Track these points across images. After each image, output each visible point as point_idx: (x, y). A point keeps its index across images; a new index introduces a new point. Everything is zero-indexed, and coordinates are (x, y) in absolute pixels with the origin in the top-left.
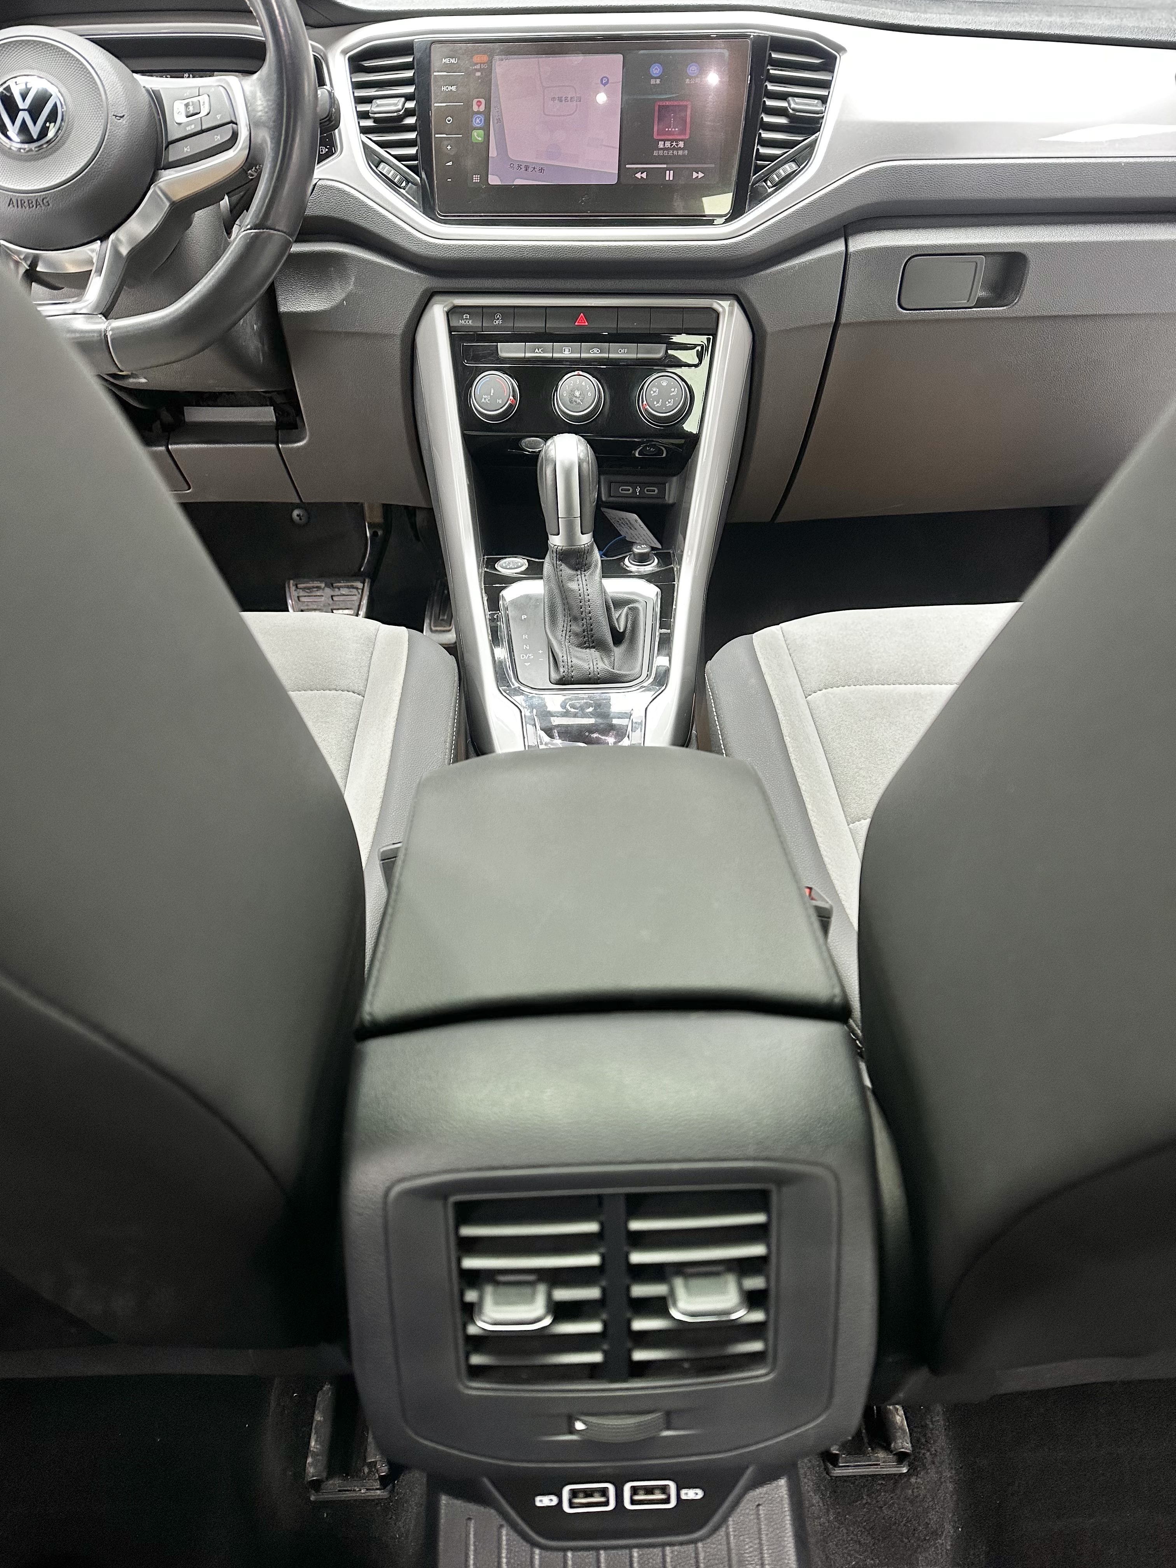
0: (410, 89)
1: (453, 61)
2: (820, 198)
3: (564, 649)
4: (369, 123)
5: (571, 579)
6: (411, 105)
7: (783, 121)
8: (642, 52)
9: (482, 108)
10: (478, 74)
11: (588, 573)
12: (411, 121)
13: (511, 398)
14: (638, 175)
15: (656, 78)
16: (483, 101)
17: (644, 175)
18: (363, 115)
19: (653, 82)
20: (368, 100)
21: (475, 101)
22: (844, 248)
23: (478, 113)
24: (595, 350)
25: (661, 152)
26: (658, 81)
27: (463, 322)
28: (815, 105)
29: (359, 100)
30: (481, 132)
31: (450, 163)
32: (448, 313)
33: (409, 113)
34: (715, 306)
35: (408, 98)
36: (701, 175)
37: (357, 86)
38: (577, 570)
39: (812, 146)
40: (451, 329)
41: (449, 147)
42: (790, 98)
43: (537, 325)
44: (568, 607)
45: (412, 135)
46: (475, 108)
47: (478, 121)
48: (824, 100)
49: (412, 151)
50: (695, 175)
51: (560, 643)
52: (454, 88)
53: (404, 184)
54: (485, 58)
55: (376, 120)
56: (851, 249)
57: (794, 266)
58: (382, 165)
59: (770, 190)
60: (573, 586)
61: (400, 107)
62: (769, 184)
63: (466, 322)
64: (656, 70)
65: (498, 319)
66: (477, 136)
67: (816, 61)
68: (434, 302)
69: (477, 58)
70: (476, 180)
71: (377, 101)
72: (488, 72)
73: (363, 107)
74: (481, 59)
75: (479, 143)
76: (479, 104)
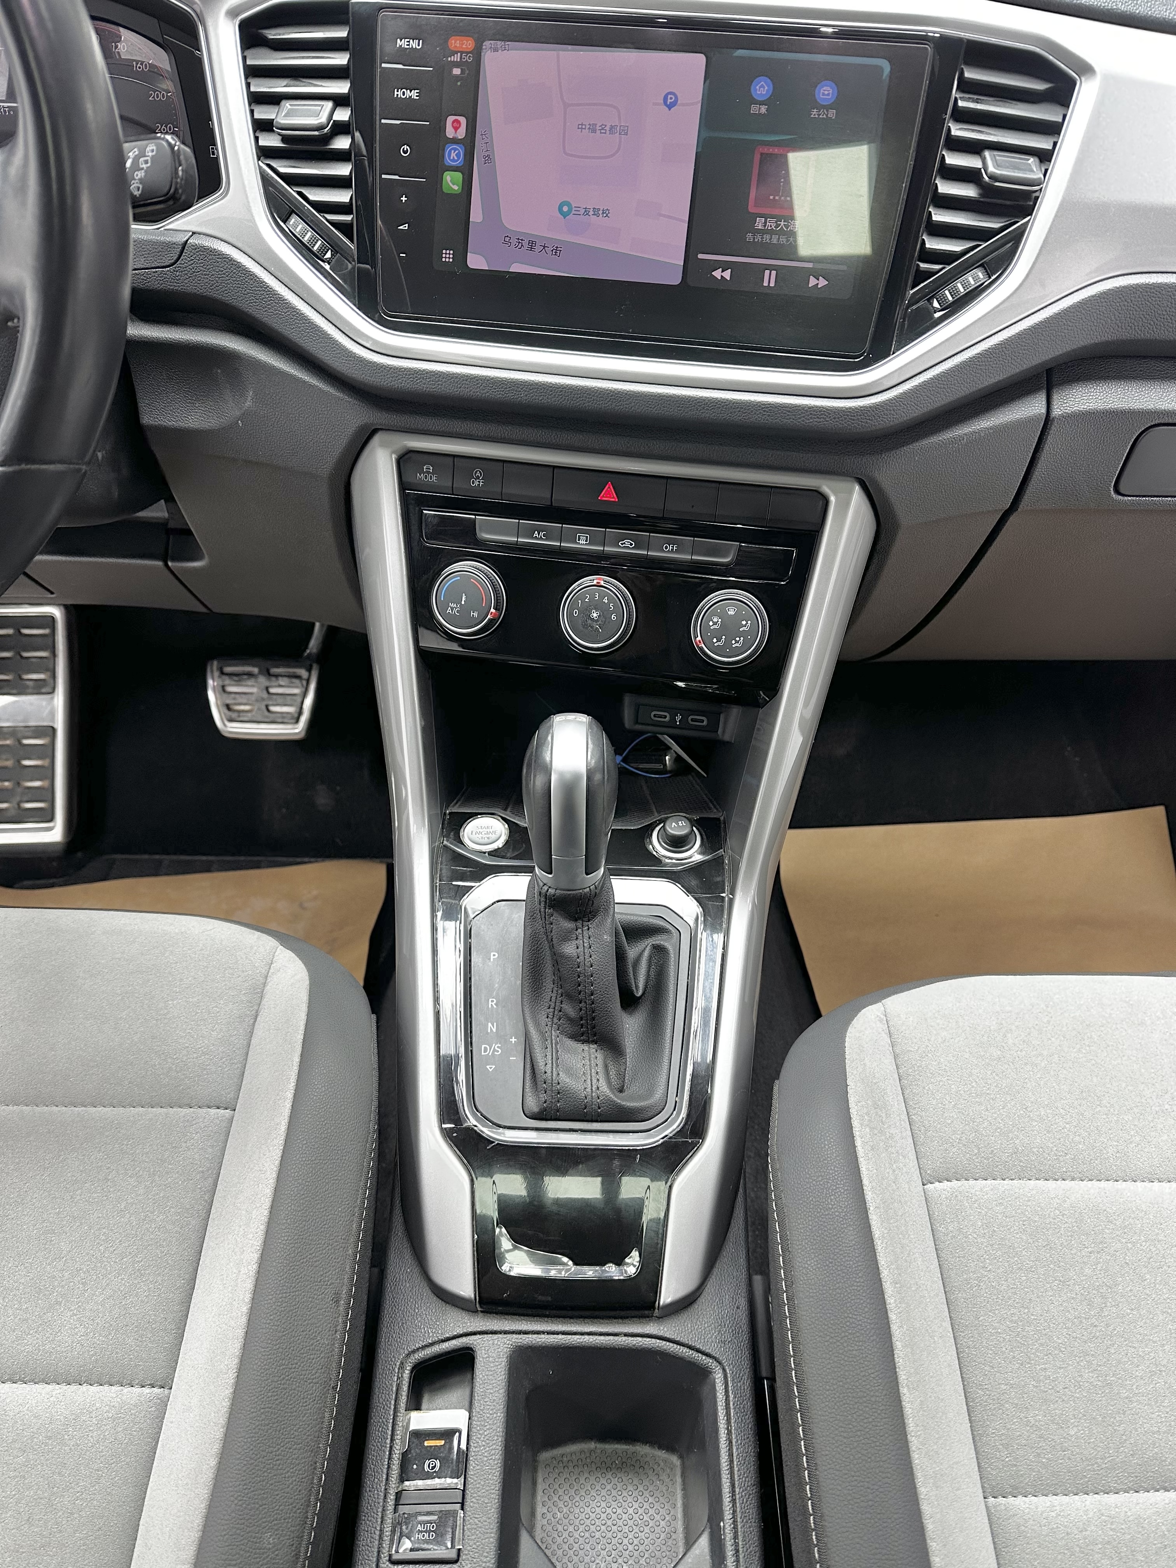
0: (342, 87)
1: (414, 44)
2: (1019, 335)
4: (271, 141)
5: (566, 937)
6: (343, 115)
7: (968, 191)
8: (740, 52)
9: (461, 133)
10: (457, 71)
11: (593, 924)
12: (342, 143)
13: (492, 610)
15: (761, 103)
16: (463, 120)
18: (262, 126)
19: (754, 109)
20: (274, 100)
21: (450, 119)
22: (1044, 411)
24: (627, 543)
25: (758, 238)
26: (763, 109)
27: (422, 477)
28: (1031, 169)
29: (256, 99)
30: (459, 176)
31: (405, 227)
32: (398, 462)
33: (341, 128)
34: (826, 489)
35: (339, 101)
37: (252, 72)
38: (576, 920)
39: (1017, 238)
40: (403, 486)
41: (404, 199)
42: (987, 154)
43: (538, 494)
44: (560, 980)
45: (344, 170)
46: (450, 133)
48: (1045, 157)
49: (343, 196)
51: (542, 1034)
52: (414, 94)
53: (328, 255)
54: (468, 44)
55: (285, 139)
56: (1056, 412)
57: (961, 438)
58: (294, 219)
59: (935, 315)
60: (569, 949)
61: (323, 119)
62: (936, 304)
63: (427, 476)
65: (478, 478)
67: (1039, 86)
68: (376, 439)
69: (455, 43)
70: (447, 256)
71: (287, 105)
72: (474, 69)
73: (264, 113)
74: (461, 44)
75: (452, 196)
76: (456, 126)
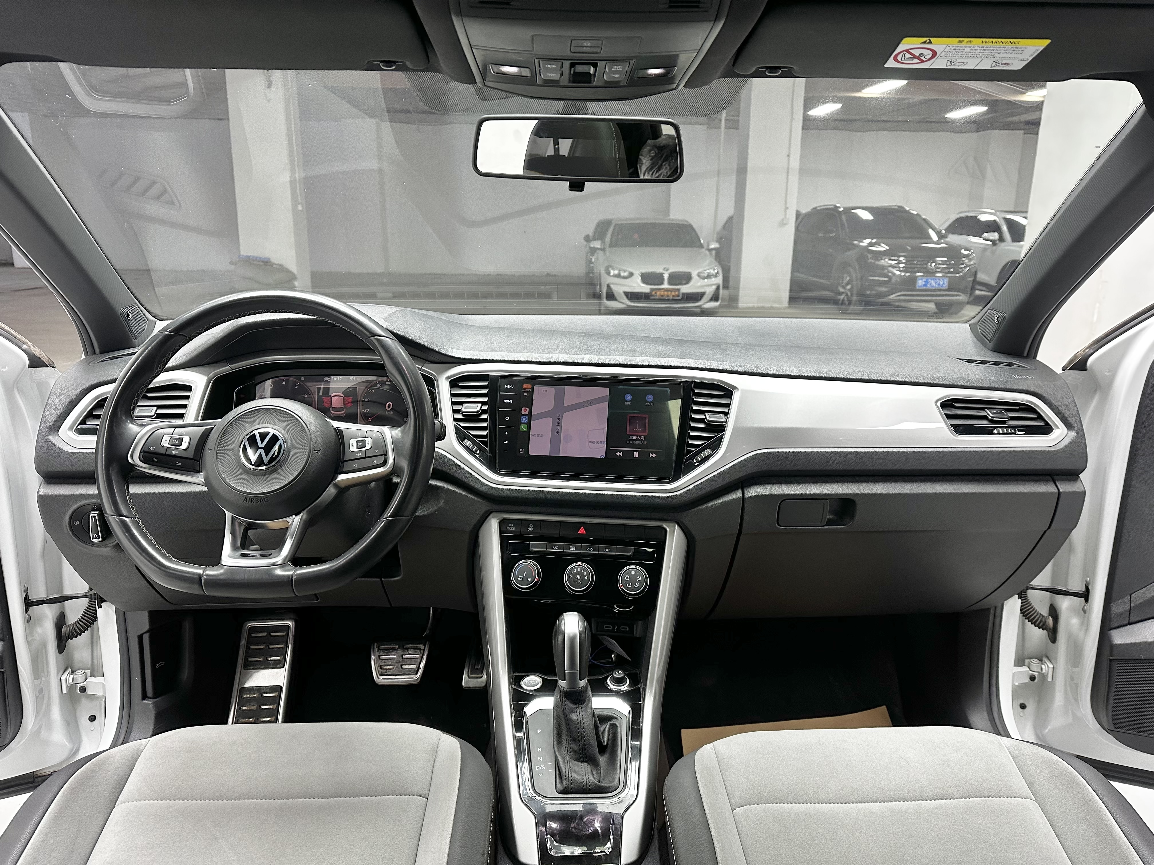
0: (485, 399)
1: (511, 387)
2: (726, 470)
3: (566, 765)
4: (459, 416)
5: (572, 712)
6: (485, 408)
7: (702, 425)
8: (620, 387)
9: (527, 413)
10: (525, 394)
11: (583, 706)
12: (485, 416)
13: (537, 578)
14: (618, 454)
15: (628, 401)
16: (528, 409)
17: (621, 454)
18: (455, 412)
19: (626, 403)
20: (461, 403)
21: (523, 409)
22: (741, 496)
23: (525, 415)
24: (590, 549)
25: (631, 442)
26: (629, 403)
27: (509, 528)
28: (722, 418)
29: (454, 403)
30: (526, 426)
31: (507, 442)
32: (500, 523)
33: (484, 412)
34: (665, 526)
35: (483, 403)
36: (654, 455)
37: (453, 395)
38: (576, 704)
39: (721, 439)
40: (501, 532)
41: (506, 433)
42: (706, 414)
43: (555, 532)
44: (570, 732)
45: (485, 425)
46: (523, 412)
47: (524, 419)
48: (726, 414)
49: (484, 433)
50: (651, 455)
51: (563, 758)
52: (511, 401)
53: (478, 452)
54: (530, 386)
55: (463, 415)
56: (746, 496)
57: (712, 506)
58: (466, 441)
59: (696, 464)
60: (574, 716)
61: (478, 409)
62: (695, 461)
63: (511, 528)
64: (628, 397)
65: (531, 528)
66: (523, 427)
67: (722, 393)
68: (491, 515)
69: (525, 386)
70: (522, 451)
71: (465, 405)
72: (531, 393)
73: (456, 408)
74: (527, 386)
75: (524, 432)
76: (525, 410)
